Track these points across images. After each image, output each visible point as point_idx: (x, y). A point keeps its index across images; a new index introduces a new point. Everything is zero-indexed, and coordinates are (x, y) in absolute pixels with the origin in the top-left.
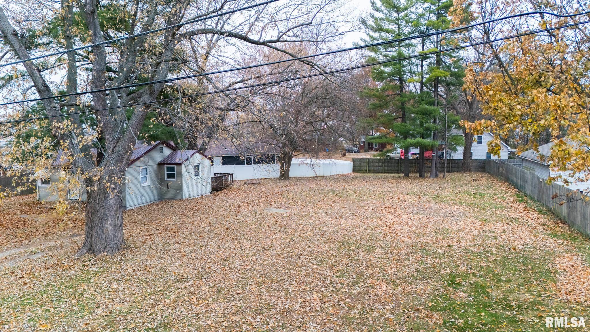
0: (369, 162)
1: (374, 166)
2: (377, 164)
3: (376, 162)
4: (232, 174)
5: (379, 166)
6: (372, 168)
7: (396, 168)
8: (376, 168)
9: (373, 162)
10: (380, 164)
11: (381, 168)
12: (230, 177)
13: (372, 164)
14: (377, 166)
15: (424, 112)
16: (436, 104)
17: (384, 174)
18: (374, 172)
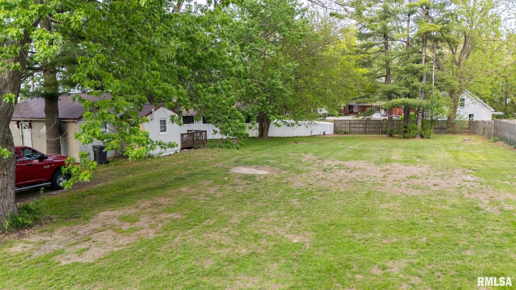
0: (350, 124)
1: (355, 127)
3: (358, 124)
4: (206, 131)
5: (360, 128)
6: (353, 129)
7: (378, 130)
9: (354, 124)
14: (358, 128)
15: (410, 69)
16: (424, 60)
17: (366, 135)
18: (355, 133)
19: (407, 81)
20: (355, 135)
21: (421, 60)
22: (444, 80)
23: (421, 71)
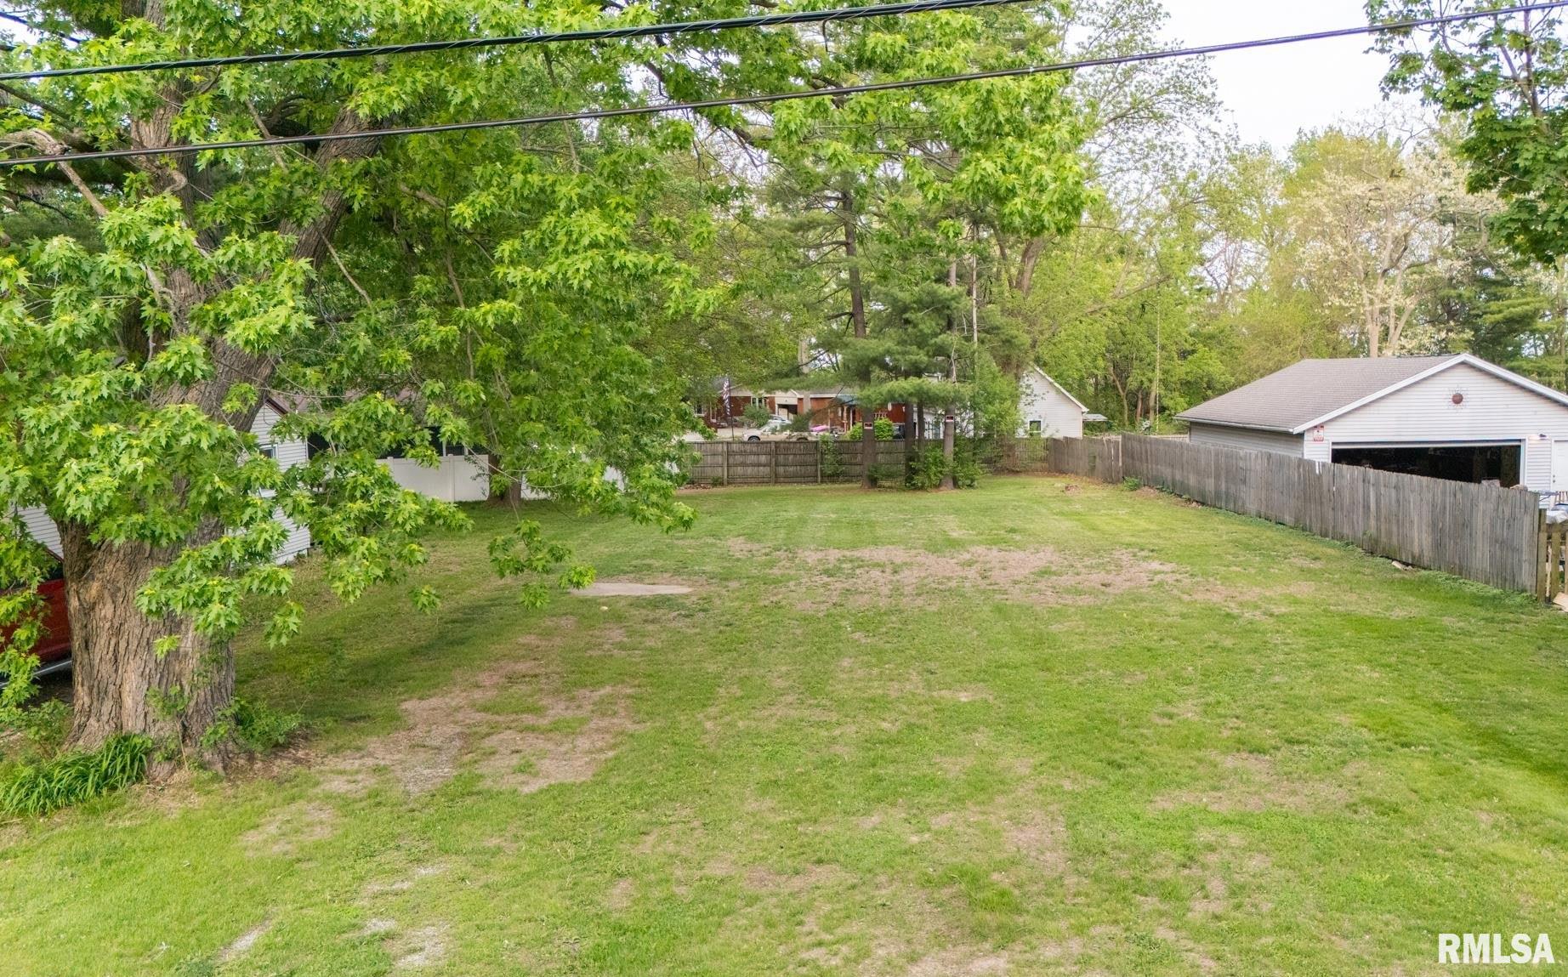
0: (729, 454)
1: (743, 464)
2: (752, 459)
3: (751, 453)
5: (759, 465)
6: (740, 470)
7: (811, 469)
8: (749, 470)
9: (743, 453)
10: (763, 459)
11: (767, 470)
13: (739, 459)
14: (753, 465)
15: (926, 299)
16: (953, 274)
17: (778, 488)
18: (746, 480)
19: (921, 331)
20: (745, 489)
21: (948, 275)
22: (998, 328)
23: (954, 304)
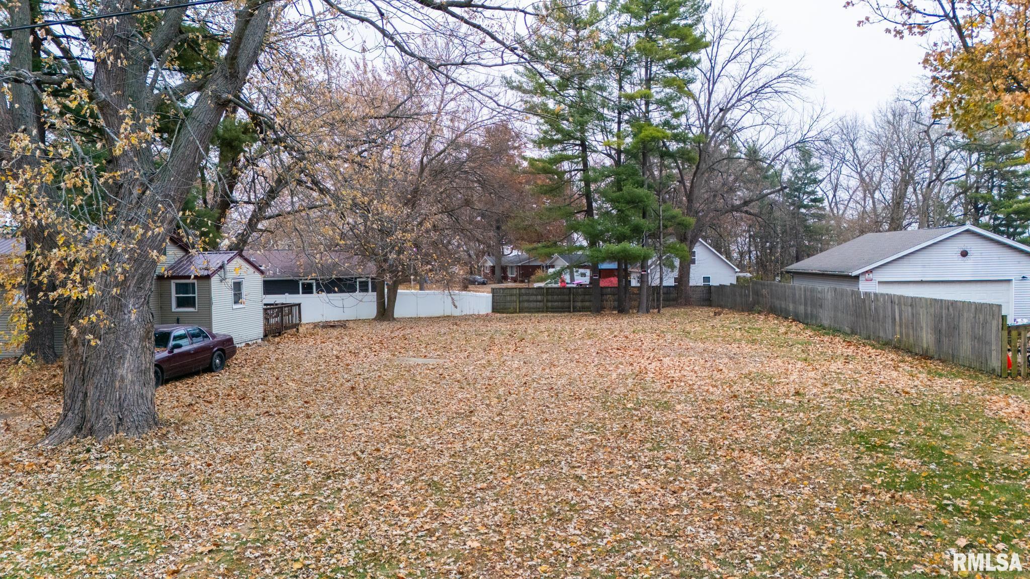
0: (520, 294)
1: (528, 301)
2: (533, 298)
3: (532, 295)
4: (299, 305)
5: (537, 301)
6: (526, 304)
7: (566, 304)
8: (532, 305)
9: (526, 294)
10: (539, 298)
11: (541, 304)
12: (295, 310)
13: (525, 298)
14: (533, 301)
16: (646, 185)
18: (530, 310)
